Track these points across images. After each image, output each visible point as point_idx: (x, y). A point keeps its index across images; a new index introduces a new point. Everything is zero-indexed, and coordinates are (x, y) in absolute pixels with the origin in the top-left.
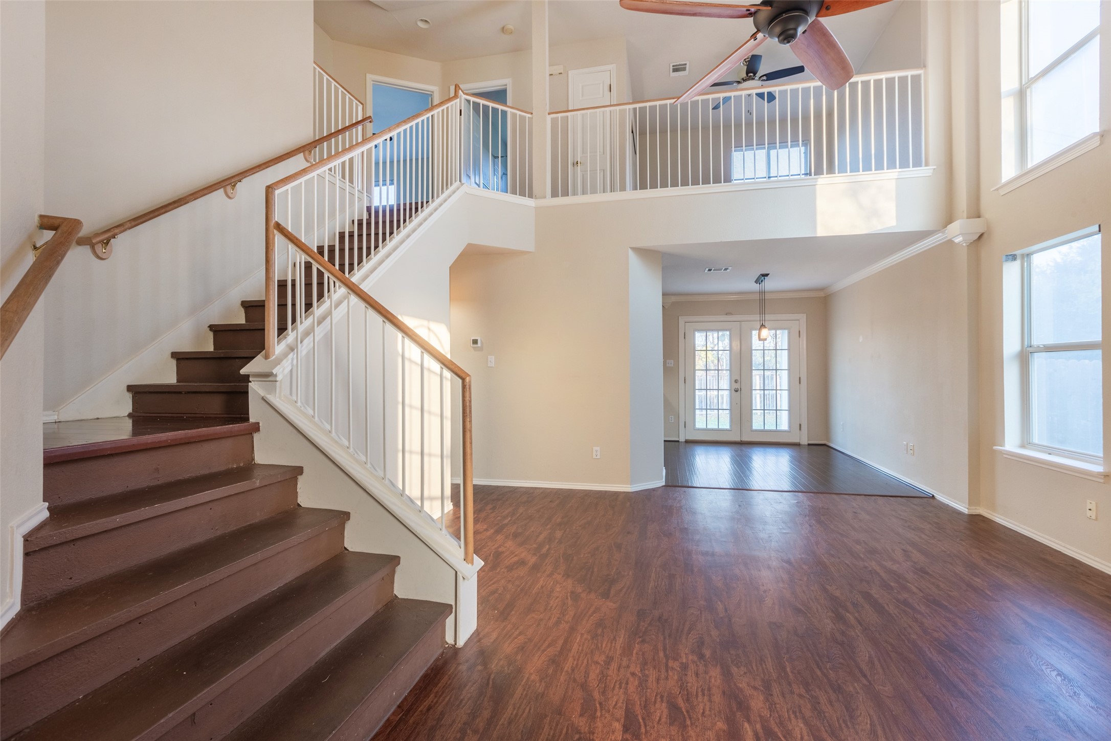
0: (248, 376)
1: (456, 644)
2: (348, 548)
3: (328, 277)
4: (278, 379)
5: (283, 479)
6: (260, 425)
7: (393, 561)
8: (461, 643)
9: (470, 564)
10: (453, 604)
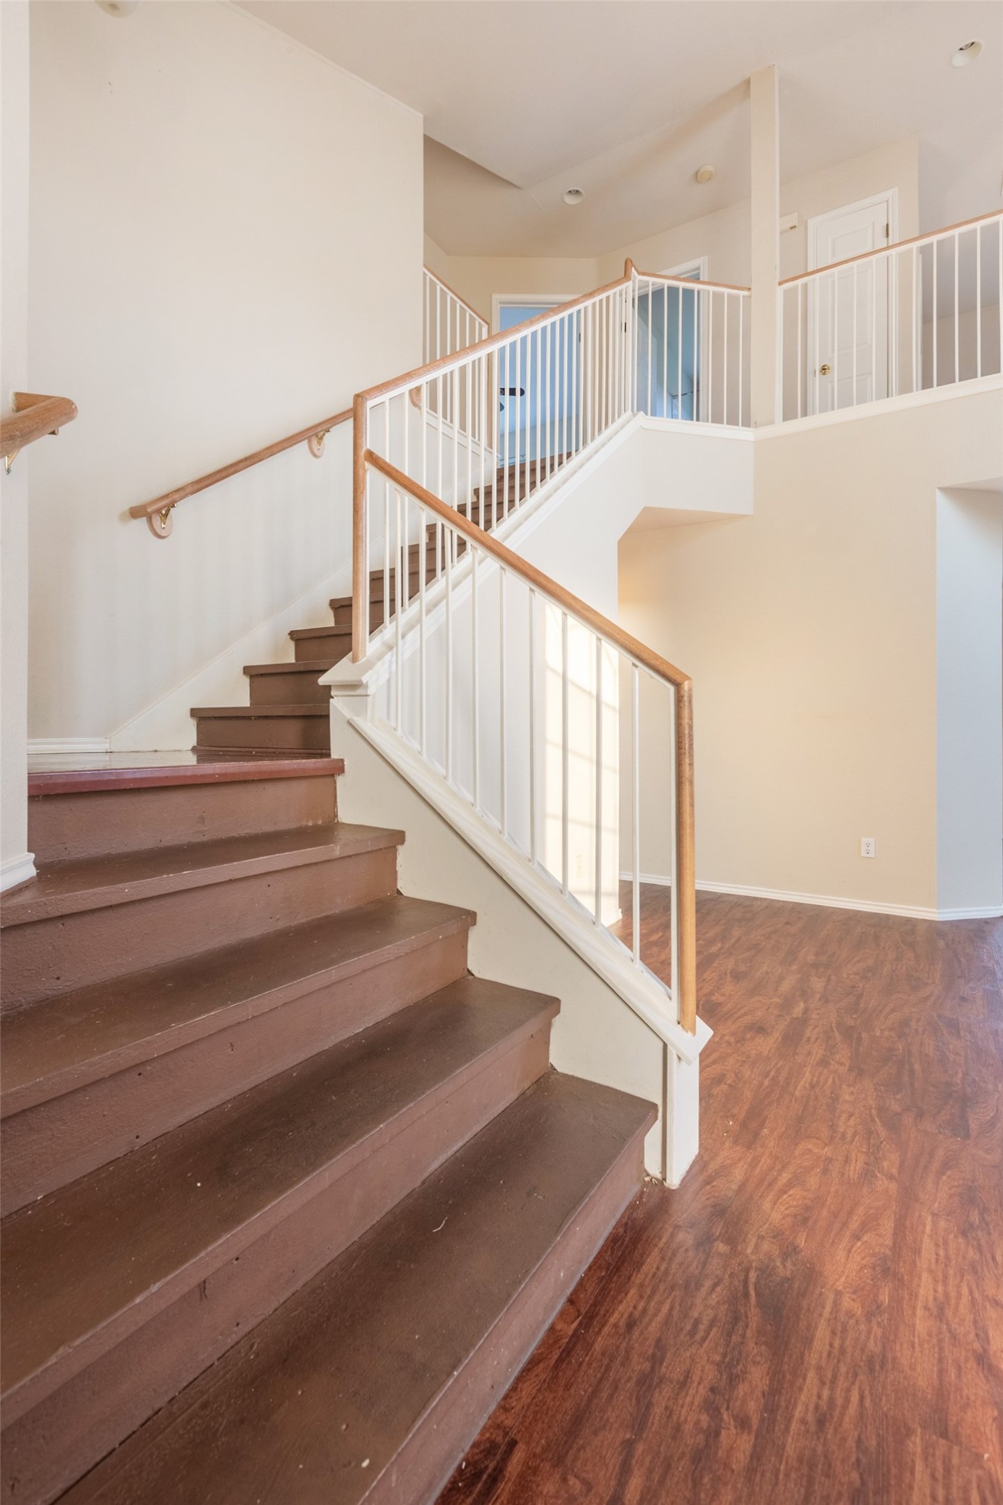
0: (328, 688)
1: (665, 1179)
2: (473, 972)
3: (443, 525)
4: (370, 691)
5: (375, 849)
6: (345, 763)
7: (549, 1005)
8: (674, 1181)
9: (689, 1033)
10: (659, 1102)
